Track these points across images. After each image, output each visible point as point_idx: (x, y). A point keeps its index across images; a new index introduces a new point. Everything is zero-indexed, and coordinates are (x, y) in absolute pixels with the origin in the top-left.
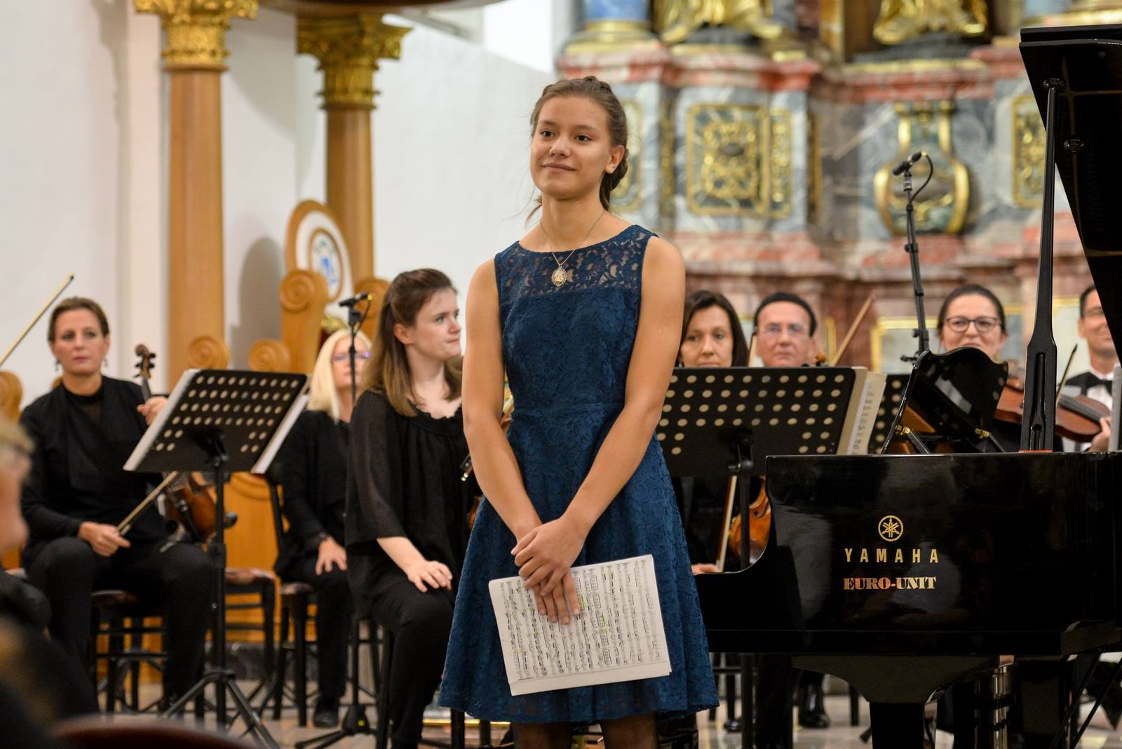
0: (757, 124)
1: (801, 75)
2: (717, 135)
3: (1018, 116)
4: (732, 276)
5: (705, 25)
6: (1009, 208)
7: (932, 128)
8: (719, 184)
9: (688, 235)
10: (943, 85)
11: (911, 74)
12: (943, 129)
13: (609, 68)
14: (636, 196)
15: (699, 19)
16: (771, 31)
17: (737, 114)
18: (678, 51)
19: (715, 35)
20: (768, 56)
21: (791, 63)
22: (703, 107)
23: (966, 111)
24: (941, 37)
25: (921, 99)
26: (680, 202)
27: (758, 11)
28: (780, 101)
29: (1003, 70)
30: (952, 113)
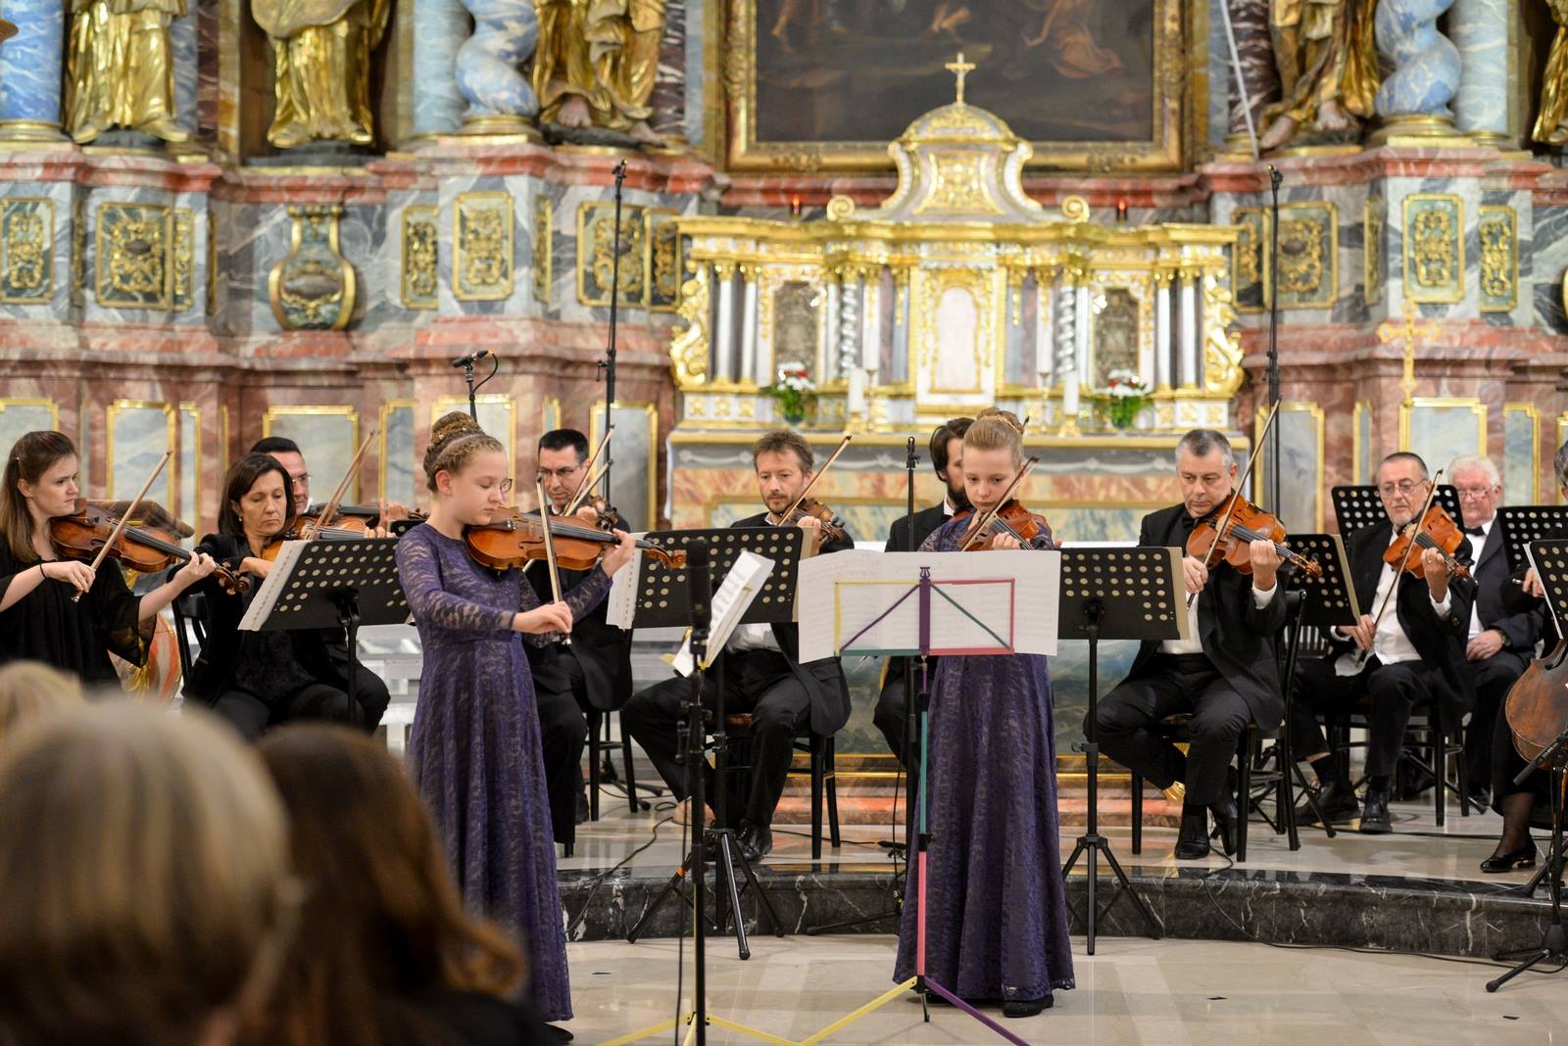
0: (162, 221)
1: (205, 178)
2: (125, 232)
3: (408, 225)
4: (138, 366)
5: (115, 127)
6: (397, 308)
7: (322, 230)
8: (125, 278)
9: (96, 326)
10: (334, 190)
11: (305, 178)
12: (332, 230)
13: (24, 166)
14: (48, 288)
15: (109, 122)
16: (178, 136)
17: (144, 212)
18: (89, 150)
19: (124, 137)
20: (174, 159)
21: (195, 166)
22: (112, 205)
23: (354, 215)
24: (333, 144)
25: (314, 203)
26: (89, 294)
27: (166, 117)
28: (183, 201)
29: (395, 181)
30: (342, 216)
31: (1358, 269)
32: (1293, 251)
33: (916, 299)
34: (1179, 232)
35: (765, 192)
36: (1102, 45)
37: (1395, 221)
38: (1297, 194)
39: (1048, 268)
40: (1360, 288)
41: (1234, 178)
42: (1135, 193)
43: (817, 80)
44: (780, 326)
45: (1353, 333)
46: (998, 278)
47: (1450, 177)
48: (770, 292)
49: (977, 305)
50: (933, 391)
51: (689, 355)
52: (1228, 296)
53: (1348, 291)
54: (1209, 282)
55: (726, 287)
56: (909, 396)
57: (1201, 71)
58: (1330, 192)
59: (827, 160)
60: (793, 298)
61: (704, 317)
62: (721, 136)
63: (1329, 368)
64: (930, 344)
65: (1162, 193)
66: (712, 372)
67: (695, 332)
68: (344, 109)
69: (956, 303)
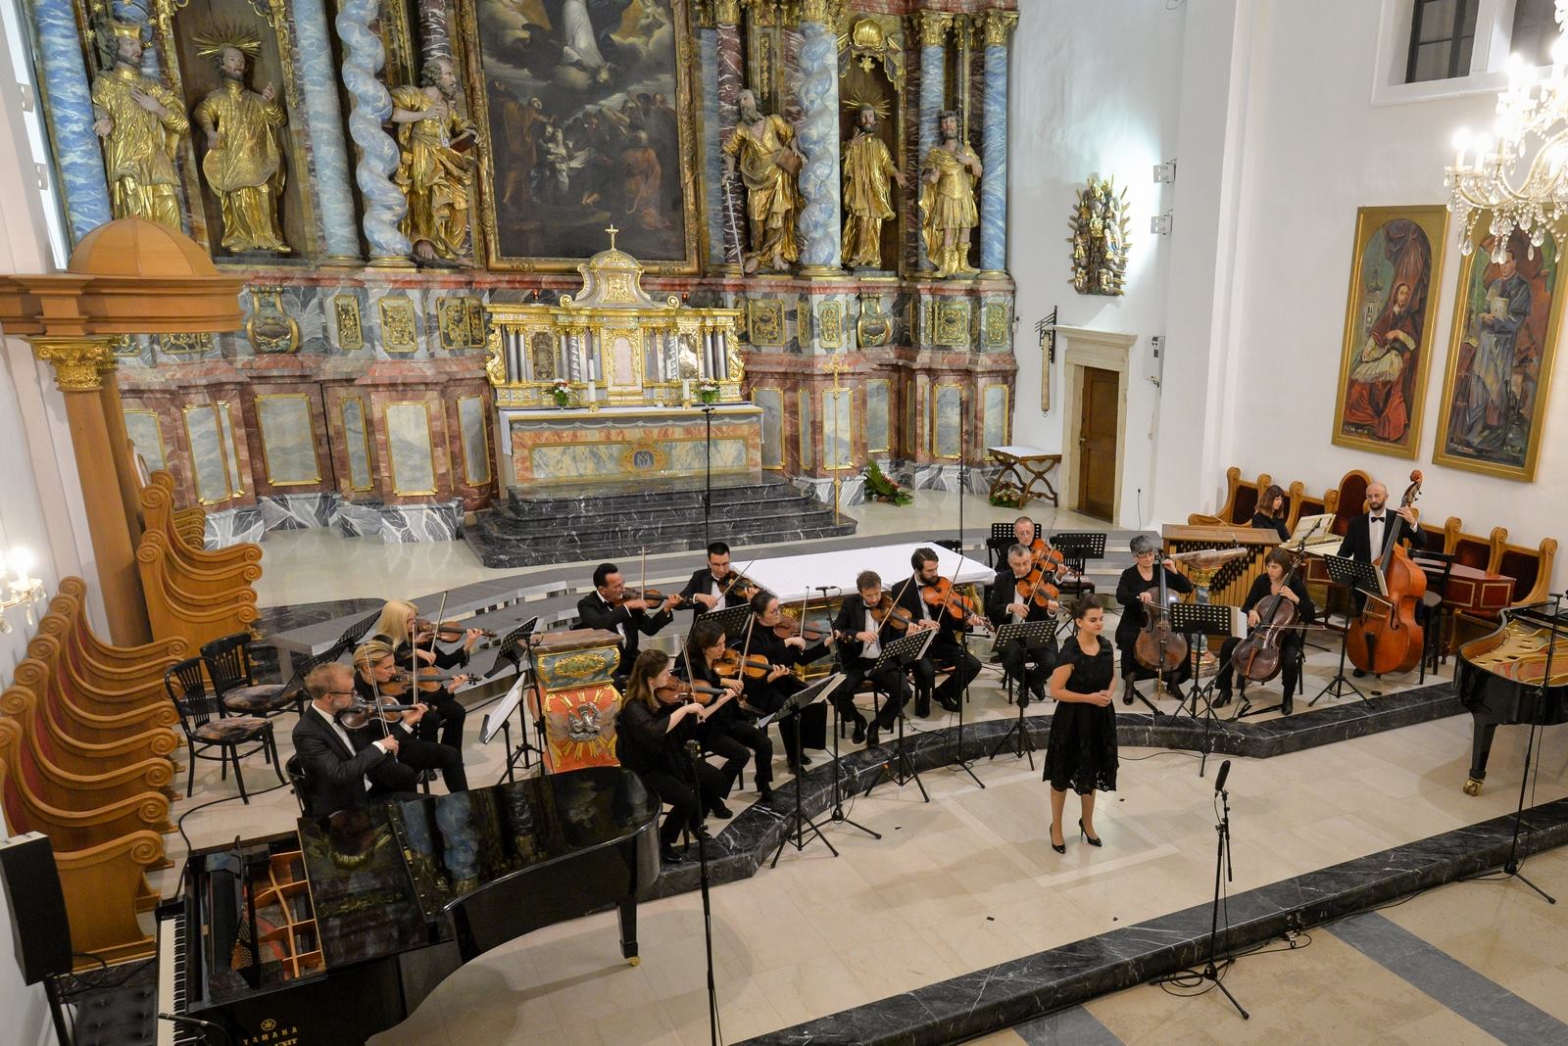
6: (338, 349)
7: (271, 299)
8: (177, 337)
9: (165, 365)
10: (275, 279)
11: (258, 272)
12: (277, 300)
23: (288, 292)
24: (269, 252)
25: (264, 285)
26: (157, 348)
29: (327, 282)
30: (283, 292)
31: (794, 330)
32: (766, 321)
33: (604, 343)
34: (716, 312)
35: (508, 282)
36: (661, 215)
37: (816, 314)
38: (766, 296)
39: (658, 328)
40: (796, 338)
41: (735, 285)
42: (680, 285)
43: (526, 227)
44: (534, 352)
45: (794, 358)
46: (640, 333)
47: (835, 295)
48: (529, 340)
49: (632, 346)
50: (615, 385)
51: (495, 370)
52: (736, 339)
53: (789, 340)
54: (729, 334)
55: (512, 337)
56: (606, 388)
57: (705, 228)
58: (781, 296)
59: (537, 267)
60: (541, 341)
61: (500, 351)
62: (483, 253)
63: (786, 373)
64: (611, 362)
65: (692, 285)
66: (509, 379)
67: (497, 359)
68: (269, 233)
69: (621, 344)
